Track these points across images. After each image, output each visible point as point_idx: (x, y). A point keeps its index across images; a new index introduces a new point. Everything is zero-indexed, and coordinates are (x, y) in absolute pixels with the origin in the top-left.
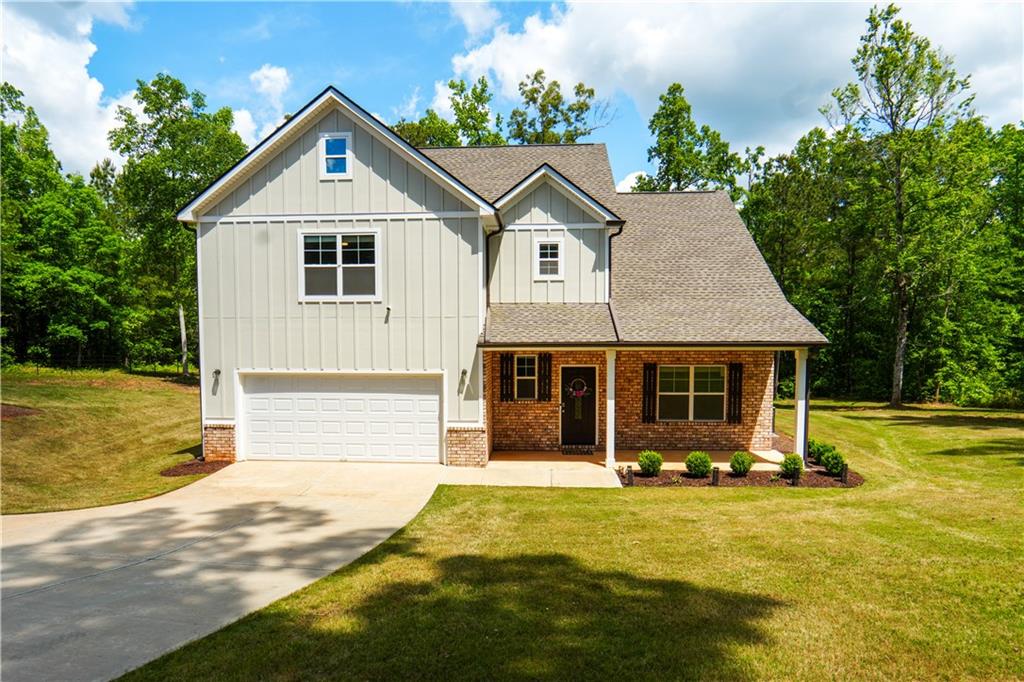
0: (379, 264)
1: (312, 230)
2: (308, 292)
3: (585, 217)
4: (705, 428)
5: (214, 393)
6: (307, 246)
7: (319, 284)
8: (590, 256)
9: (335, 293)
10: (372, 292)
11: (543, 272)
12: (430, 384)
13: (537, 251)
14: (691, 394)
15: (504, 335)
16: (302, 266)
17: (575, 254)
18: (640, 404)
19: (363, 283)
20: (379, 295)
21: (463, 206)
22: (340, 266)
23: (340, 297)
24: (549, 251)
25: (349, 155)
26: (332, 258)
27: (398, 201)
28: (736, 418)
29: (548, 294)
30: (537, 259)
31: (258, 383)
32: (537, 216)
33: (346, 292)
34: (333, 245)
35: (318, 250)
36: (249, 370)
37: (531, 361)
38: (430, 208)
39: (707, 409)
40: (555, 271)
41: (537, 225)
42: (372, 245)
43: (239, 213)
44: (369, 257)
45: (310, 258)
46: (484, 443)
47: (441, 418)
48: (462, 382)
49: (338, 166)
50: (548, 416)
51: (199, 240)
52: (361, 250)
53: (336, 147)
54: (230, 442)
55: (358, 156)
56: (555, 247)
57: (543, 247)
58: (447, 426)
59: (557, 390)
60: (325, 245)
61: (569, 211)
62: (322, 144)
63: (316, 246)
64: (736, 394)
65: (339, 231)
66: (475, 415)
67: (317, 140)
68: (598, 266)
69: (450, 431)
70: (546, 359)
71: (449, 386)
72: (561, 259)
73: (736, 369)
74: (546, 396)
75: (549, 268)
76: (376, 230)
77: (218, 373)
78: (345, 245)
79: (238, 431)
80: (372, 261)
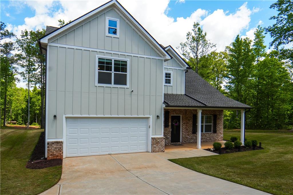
0: (128, 74)
1: (102, 56)
2: (99, 83)
4: (208, 135)
6: (99, 62)
7: (104, 79)
9: (111, 84)
10: (126, 84)
11: (166, 82)
13: (164, 75)
14: (204, 124)
16: (97, 71)
17: (175, 77)
18: (192, 128)
19: (121, 80)
20: (128, 86)
22: (113, 72)
23: (113, 85)
24: (168, 75)
25: (118, 28)
26: (109, 69)
29: (168, 90)
30: (164, 78)
33: (115, 84)
34: (110, 63)
35: (104, 65)
36: (70, 116)
40: (170, 83)
42: (126, 65)
44: (125, 70)
45: (100, 68)
46: (164, 143)
47: (148, 134)
48: (157, 120)
49: (112, 31)
50: (168, 133)
52: (121, 66)
53: (113, 24)
54: (61, 149)
55: (121, 30)
56: (170, 74)
57: (166, 74)
58: (152, 137)
59: (170, 124)
60: (107, 63)
61: (173, 63)
62: (107, 21)
63: (103, 63)
64: (215, 124)
65: (114, 58)
67: (105, 19)
68: (182, 83)
70: (168, 113)
72: (172, 79)
73: (215, 116)
74: (167, 126)
75: (168, 81)
76: (128, 60)
77: (55, 116)
78: (115, 64)
79: (64, 146)
80: (126, 72)
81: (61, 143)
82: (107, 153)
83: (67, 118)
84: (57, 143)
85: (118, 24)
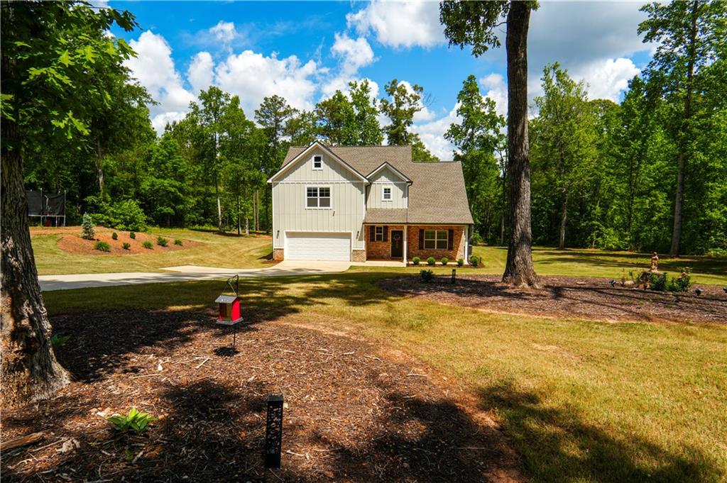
0: (331, 197)
1: (310, 186)
2: (308, 206)
3: (399, 179)
4: (441, 252)
5: (277, 238)
6: (308, 191)
7: (312, 203)
8: (401, 193)
9: (317, 206)
10: (329, 206)
11: (385, 198)
12: (348, 236)
13: (383, 191)
14: (436, 240)
15: (372, 220)
16: (306, 197)
17: (396, 192)
18: (418, 243)
19: (326, 203)
20: (331, 207)
21: (359, 179)
22: (319, 197)
23: (319, 207)
24: (387, 191)
25: (322, 162)
26: (316, 195)
27: (338, 177)
28: (451, 248)
29: (387, 205)
30: (383, 193)
31: (291, 235)
32: (383, 179)
33: (320, 206)
34: (316, 191)
35: (312, 192)
36: (288, 231)
37: (381, 228)
38: (348, 179)
39: (441, 245)
40: (389, 198)
41: (384, 182)
42: (329, 191)
43: (286, 180)
44: (328, 195)
45: (309, 195)
46: (364, 255)
47: (351, 246)
48: (358, 235)
49: (318, 165)
50: (387, 247)
51: (273, 189)
52: (325, 192)
53: (318, 159)
54: (282, 254)
55: (325, 163)
56: (389, 189)
57: (385, 189)
58: (353, 249)
59: (390, 238)
60: (314, 191)
61: (394, 177)
62: (313, 158)
64: (451, 240)
65: (319, 186)
66: (362, 246)
67: (311, 158)
68: (404, 196)
69: (354, 251)
70: (386, 228)
71: (354, 236)
72: (391, 193)
73: (451, 231)
74: (386, 240)
75: (387, 196)
76: (330, 186)
77: (278, 231)
78: (320, 191)
79: (285, 250)
80: (329, 196)
81: (283, 249)
83: (287, 233)
84: (280, 249)
85: (322, 158)
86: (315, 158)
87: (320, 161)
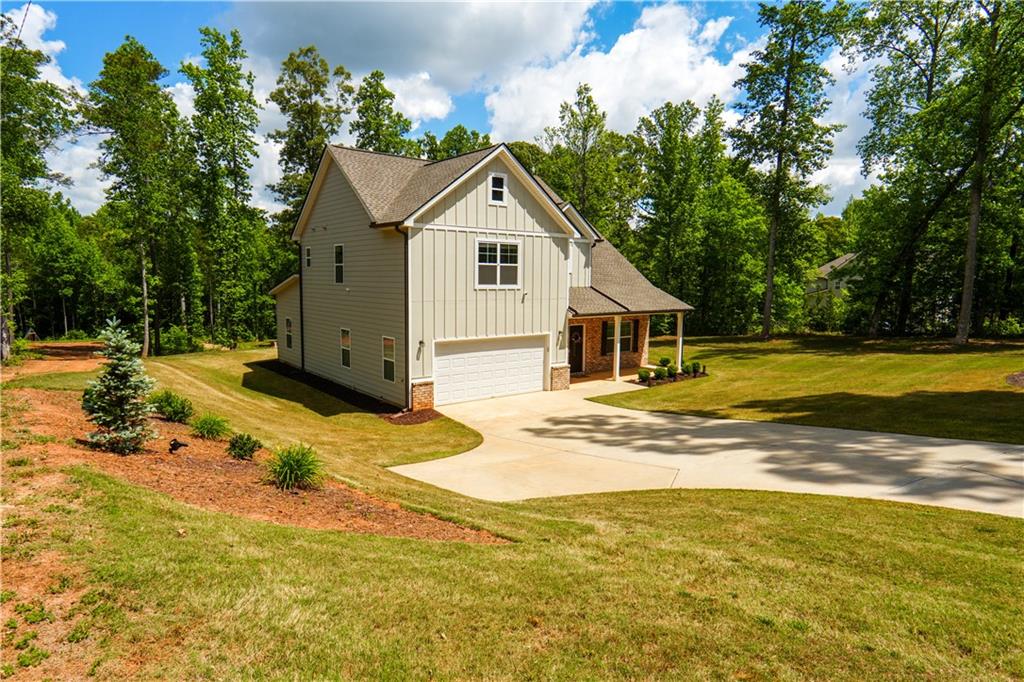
0: (519, 265)
1: (483, 239)
2: (480, 283)
5: (418, 359)
6: (481, 250)
7: (486, 277)
8: (583, 258)
9: (495, 283)
10: (515, 283)
12: (540, 341)
16: (477, 264)
17: (577, 258)
18: (600, 345)
19: (510, 277)
20: (519, 285)
21: (560, 230)
22: (499, 264)
23: (498, 286)
25: (505, 190)
26: (494, 259)
27: (530, 225)
31: (444, 349)
33: (501, 283)
34: (495, 250)
35: (486, 253)
36: (441, 339)
38: (546, 231)
39: (624, 345)
42: (516, 251)
43: (439, 222)
44: (514, 260)
45: (482, 259)
47: (546, 361)
48: (558, 338)
49: (498, 196)
51: (411, 239)
52: (510, 254)
53: (498, 182)
54: (431, 394)
55: (510, 192)
58: (551, 366)
60: (491, 250)
62: (490, 180)
63: (485, 250)
64: (635, 336)
65: (500, 240)
66: (561, 359)
67: (487, 177)
68: (586, 265)
69: (553, 369)
71: (552, 341)
73: (636, 324)
76: (518, 242)
77: (421, 343)
78: (502, 251)
79: (435, 387)
80: (516, 262)
81: (432, 384)
82: (490, 396)
83: (438, 345)
84: (426, 384)
85: (505, 182)
86: (494, 178)
87: (502, 188)
